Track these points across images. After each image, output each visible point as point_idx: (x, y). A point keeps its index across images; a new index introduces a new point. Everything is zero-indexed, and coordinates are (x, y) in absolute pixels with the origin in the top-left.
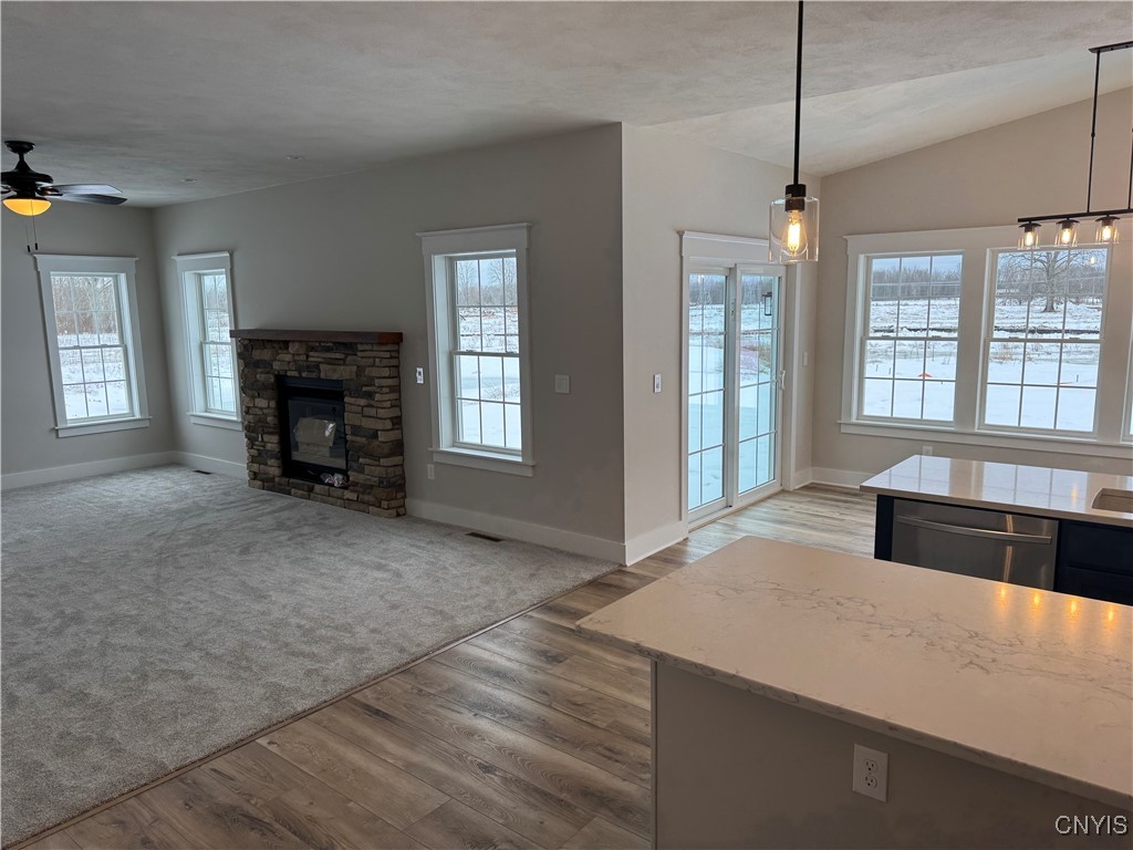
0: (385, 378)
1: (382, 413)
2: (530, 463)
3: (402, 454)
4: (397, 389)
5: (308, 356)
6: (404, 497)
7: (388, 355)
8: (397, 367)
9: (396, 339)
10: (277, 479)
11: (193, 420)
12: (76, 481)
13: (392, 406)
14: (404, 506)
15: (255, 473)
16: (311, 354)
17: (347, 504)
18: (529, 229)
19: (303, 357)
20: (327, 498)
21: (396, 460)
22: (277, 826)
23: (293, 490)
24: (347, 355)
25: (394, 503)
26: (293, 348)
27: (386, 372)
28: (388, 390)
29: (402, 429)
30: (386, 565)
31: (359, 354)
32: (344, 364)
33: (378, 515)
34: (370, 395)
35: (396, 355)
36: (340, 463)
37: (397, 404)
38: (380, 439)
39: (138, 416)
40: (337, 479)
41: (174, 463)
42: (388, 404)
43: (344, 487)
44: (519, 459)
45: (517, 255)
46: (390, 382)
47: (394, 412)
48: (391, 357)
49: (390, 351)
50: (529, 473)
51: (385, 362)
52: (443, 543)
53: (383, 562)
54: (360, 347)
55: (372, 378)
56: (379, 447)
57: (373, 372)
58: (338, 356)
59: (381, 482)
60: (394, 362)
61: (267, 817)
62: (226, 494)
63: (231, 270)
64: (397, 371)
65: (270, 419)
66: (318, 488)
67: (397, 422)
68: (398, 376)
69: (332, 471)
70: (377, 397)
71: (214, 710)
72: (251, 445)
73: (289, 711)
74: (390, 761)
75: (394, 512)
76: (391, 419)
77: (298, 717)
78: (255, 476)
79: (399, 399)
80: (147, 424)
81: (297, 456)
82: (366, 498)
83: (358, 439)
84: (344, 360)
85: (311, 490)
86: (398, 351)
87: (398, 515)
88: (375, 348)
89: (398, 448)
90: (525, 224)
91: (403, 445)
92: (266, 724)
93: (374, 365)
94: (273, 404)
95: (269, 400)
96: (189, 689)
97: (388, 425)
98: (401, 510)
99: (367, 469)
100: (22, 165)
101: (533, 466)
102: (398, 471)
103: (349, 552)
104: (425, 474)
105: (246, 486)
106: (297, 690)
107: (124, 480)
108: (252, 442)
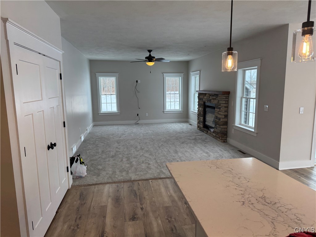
0: (223, 104)
1: (222, 113)
2: (256, 132)
3: (227, 125)
4: (227, 107)
5: (209, 97)
6: (227, 137)
7: (225, 98)
8: (228, 101)
9: (228, 93)
10: (202, 128)
11: (191, 112)
12: (166, 123)
13: (225, 112)
14: (226, 140)
15: (198, 126)
16: (210, 97)
17: (214, 137)
18: (261, 60)
19: (208, 98)
20: (210, 134)
21: (225, 127)
22: (138, 197)
23: (204, 131)
24: (216, 97)
25: (223, 138)
26: (207, 95)
27: (224, 102)
28: (224, 107)
29: (227, 118)
30: (209, 153)
31: (218, 97)
32: (216, 100)
33: (219, 141)
34: (220, 108)
35: (228, 98)
36: (213, 126)
37: (227, 111)
38: (221, 120)
39: (180, 110)
40: (212, 130)
41: (187, 122)
42: (224, 111)
43: (213, 132)
44: (253, 130)
45: (257, 69)
46: (225, 105)
47: (226, 113)
48: (226, 98)
49: (226, 97)
50: (255, 135)
51: (224, 99)
52: (228, 151)
53: (209, 152)
54: (219, 95)
55: (221, 104)
56: (220, 122)
57: (221, 102)
58: (215, 97)
59: (220, 132)
60: (227, 100)
61: (138, 194)
62: (191, 130)
63: (200, 76)
64: (227, 102)
65: (202, 113)
66: (209, 131)
67: (226, 116)
68: (228, 104)
69: (212, 128)
70: (221, 109)
71: (147, 172)
72: (198, 119)
73: (160, 177)
74: (168, 193)
75: (223, 141)
76: (224, 115)
77: (161, 178)
78: (198, 127)
79: (228, 110)
80: (182, 112)
81: (206, 123)
82: (217, 136)
83: (217, 120)
84: (216, 99)
85: (207, 132)
86: (228, 97)
87: (224, 142)
88: (222, 95)
89: (226, 123)
90: (260, 59)
91: (227, 123)
92: (153, 178)
93: (221, 100)
94: (202, 109)
95: (202, 108)
96: (148, 167)
97: (223, 117)
98: (225, 141)
99: (218, 128)
100: (150, 55)
101: (257, 133)
102: (226, 130)
103: (203, 148)
104: (232, 132)
105: (196, 129)
106: (165, 173)
107: (175, 124)
108: (198, 118)
